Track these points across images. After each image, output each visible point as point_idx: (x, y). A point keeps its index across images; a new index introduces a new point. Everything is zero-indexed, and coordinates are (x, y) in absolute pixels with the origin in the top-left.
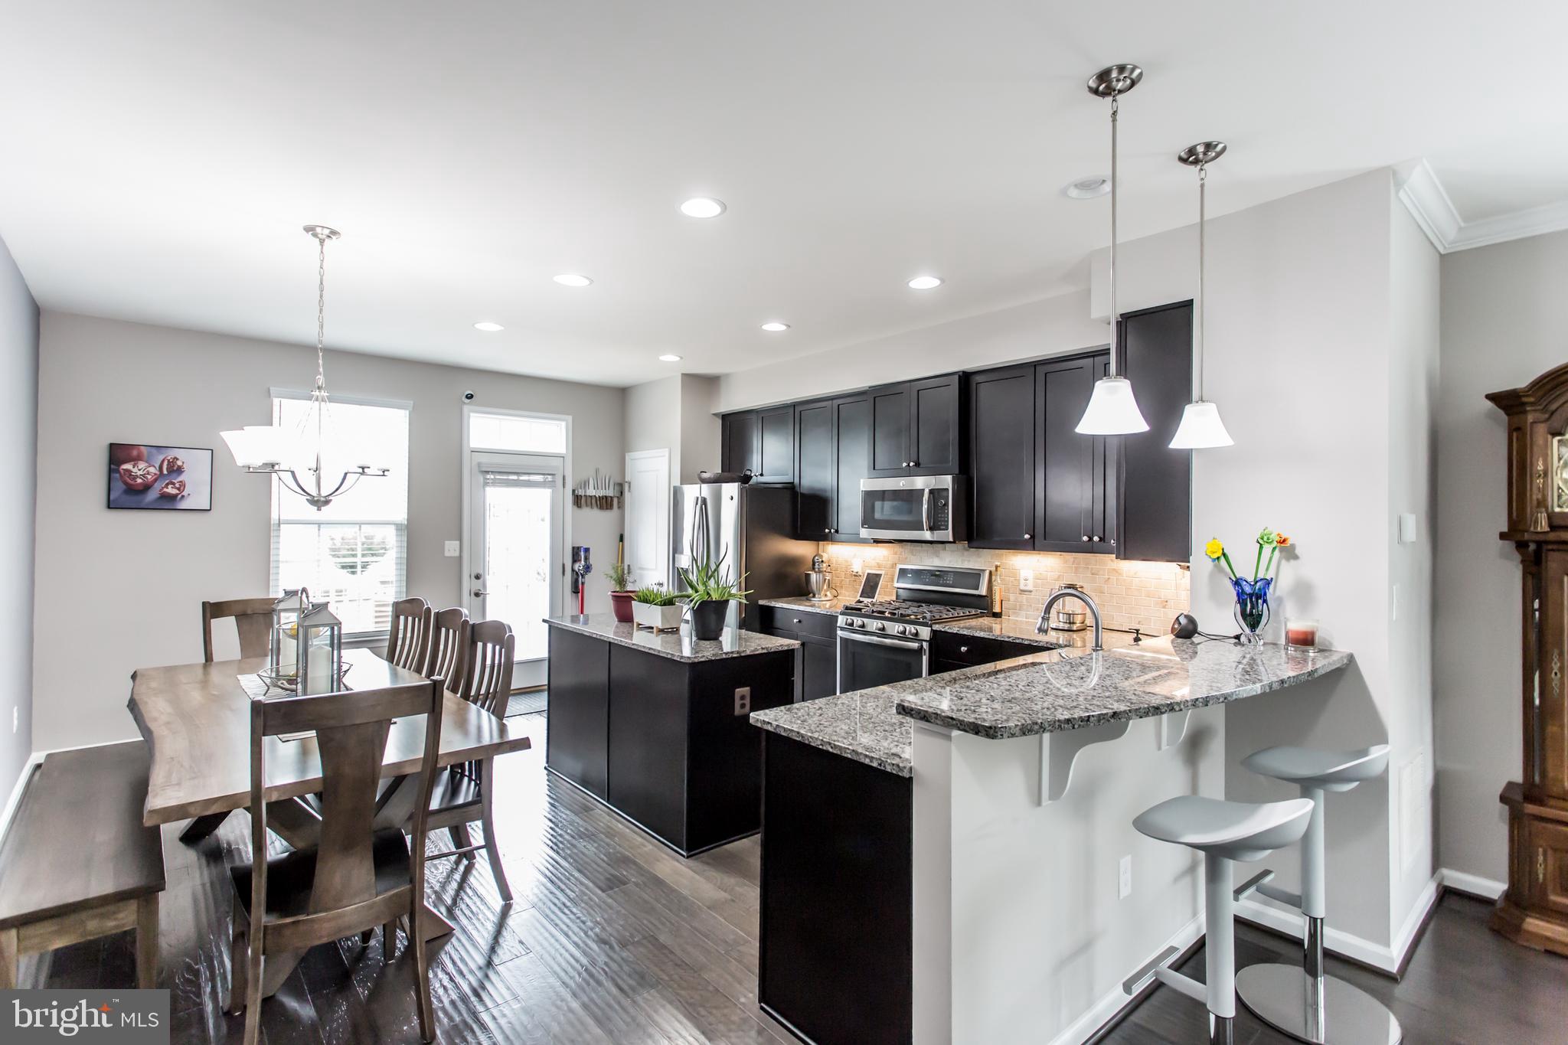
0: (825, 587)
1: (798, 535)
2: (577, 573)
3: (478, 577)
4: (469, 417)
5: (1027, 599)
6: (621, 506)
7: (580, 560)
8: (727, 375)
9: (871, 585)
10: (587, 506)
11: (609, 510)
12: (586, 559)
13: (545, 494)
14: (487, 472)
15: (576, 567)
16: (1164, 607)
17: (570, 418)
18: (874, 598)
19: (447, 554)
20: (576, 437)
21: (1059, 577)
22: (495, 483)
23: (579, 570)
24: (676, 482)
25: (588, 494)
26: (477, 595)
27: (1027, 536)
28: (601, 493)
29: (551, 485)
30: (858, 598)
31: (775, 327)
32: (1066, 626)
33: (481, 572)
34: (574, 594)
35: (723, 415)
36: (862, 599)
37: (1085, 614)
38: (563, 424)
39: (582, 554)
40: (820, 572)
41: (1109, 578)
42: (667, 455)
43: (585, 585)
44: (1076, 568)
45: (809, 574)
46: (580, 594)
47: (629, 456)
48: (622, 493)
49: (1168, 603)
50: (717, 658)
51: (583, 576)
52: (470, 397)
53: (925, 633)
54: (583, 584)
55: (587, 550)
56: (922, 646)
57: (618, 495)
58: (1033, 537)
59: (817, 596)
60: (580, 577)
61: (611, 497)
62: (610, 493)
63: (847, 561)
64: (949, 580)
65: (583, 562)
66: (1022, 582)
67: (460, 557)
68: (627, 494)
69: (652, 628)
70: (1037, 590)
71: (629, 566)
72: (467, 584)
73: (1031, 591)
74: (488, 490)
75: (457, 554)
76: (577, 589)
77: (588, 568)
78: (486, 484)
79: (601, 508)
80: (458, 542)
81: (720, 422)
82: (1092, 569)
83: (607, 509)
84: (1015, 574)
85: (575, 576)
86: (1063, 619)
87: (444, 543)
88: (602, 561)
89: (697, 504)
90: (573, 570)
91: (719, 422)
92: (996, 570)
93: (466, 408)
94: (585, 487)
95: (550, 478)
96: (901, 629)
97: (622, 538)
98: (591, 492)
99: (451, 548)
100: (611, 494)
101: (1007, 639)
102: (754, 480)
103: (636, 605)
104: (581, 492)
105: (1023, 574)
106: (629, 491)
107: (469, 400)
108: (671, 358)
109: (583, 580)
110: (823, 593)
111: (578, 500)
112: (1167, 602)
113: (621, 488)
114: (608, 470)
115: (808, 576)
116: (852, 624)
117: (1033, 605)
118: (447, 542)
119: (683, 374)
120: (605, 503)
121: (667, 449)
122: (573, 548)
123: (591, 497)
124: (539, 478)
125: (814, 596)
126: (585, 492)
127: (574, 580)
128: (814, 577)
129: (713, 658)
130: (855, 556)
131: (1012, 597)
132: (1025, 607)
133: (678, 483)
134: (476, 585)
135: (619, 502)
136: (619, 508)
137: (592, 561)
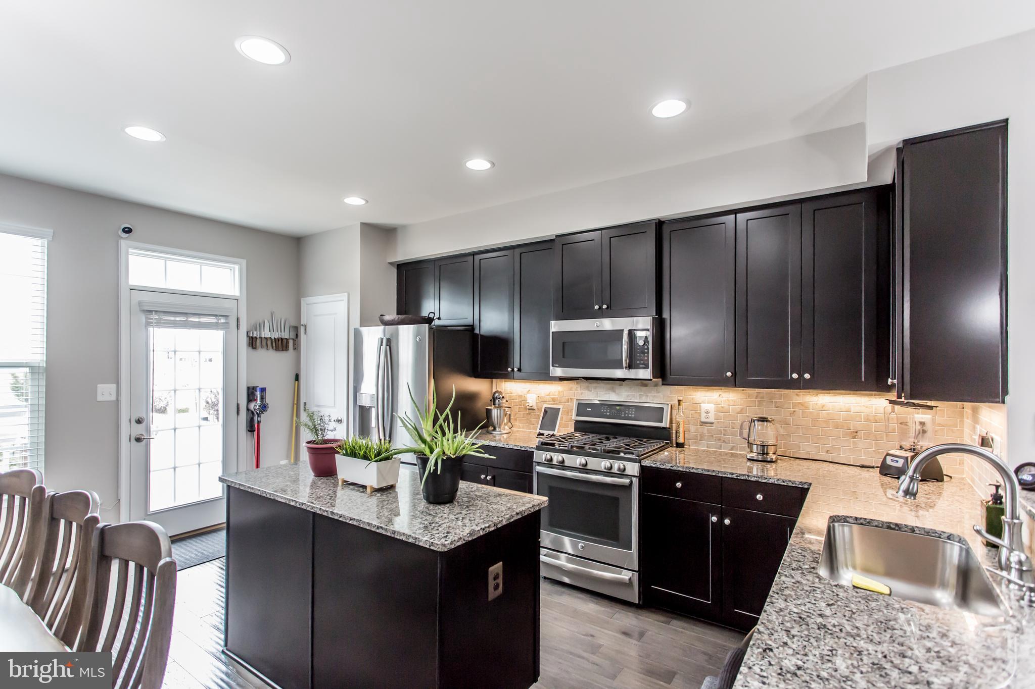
0: (505, 421)
1: (476, 373)
2: (252, 413)
3: (139, 421)
4: (127, 253)
5: (708, 430)
6: (297, 347)
7: (256, 400)
8: (404, 227)
9: (550, 417)
10: (262, 347)
11: (285, 352)
12: (262, 398)
13: (218, 336)
14: (151, 311)
15: (252, 406)
16: (854, 437)
17: (244, 262)
18: (554, 431)
19: (100, 398)
20: (250, 281)
21: (742, 410)
22: (161, 323)
23: (255, 409)
24: (356, 322)
25: (263, 336)
26: (138, 440)
27: (729, 374)
28: (276, 335)
29: (225, 326)
30: (538, 431)
31: (478, 164)
32: (760, 457)
33: (143, 415)
34: (249, 433)
35: (398, 265)
36: (542, 432)
37: (776, 445)
38: (237, 267)
39: (258, 394)
40: (500, 407)
41: (794, 411)
42: (346, 299)
43: (261, 424)
44: (759, 402)
45: (491, 410)
46: (255, 433)
47: (304, 301)
48: (297, 335)
49: (858, 434)
50: (474, 538)
51: (259, 415)
52: (128, 231)
53: (633, 469)
54: (259, 422)
55: (263, 390)
56: (631, 482)
57: (293, 335)
58: (735, 374)
59: (497, 429)
60: (256, 416)
61: (287, 339)
62: (285, 335)
63: (521, 397)
64: (631, 414)
65: (259, 402)
66: (703, 415)
67: (118, 401)
68: (303, 337)
69: (364, 487)
70: (718, 422)
71: (305, 403)
72: (126, 429)
73: (712, 423)
74: (151, 329)
75: (113, 398)
76: (252, 427)
77: (264, 407)
78: (148, 324)
79: (277, 349)
80: (115, 385)
81: (396, 270)
82: (776, 402)
83: (282, 350)
84: (696, 407)
85: (250, 415)
86: (757, 449)
87: (96, 387)
88: (278, 398)
89: (382, 345)
90: (248, 410)
91: (394, 271)
92: (679, 404)
93: (123, 244)
94: (260, 330)
95: (223, 320)
96: (608, 465)
97: (297, 378)
98: (266, 334)
99: (106, 392)
100: (287, 337)
101: (729, 476)
102: (436, 322)
103: (339, 459)
104: (256, 334)
105: (705, 407)
106: (305, 333)
107: (127, 235)
108: (355, 201)
109: (259, 419)
110: (502, 426)
111: (252, 342)
112: (857, 432)
113: (296, 329)
114: (284, 313)
115: (489, 412)
116: (551, 460)
117: (714, 436)
118: (98, 385)
119: (361, 223)
120: (280, 345)
121: (346, 294)
122: (248, 388)
123: (266, 339)
124: (213, 320)
125: (495, 429)
126: (260, 334)
127: (249, 420)
128: (495, 412)
129: (470, 539)
130: (528, 392)
131: (693, 428)
132: (706, 437)
133: (357, 325)
134: (138, 430)
135: (294, 344)
136: (295, 349)
137: (268, 400)
